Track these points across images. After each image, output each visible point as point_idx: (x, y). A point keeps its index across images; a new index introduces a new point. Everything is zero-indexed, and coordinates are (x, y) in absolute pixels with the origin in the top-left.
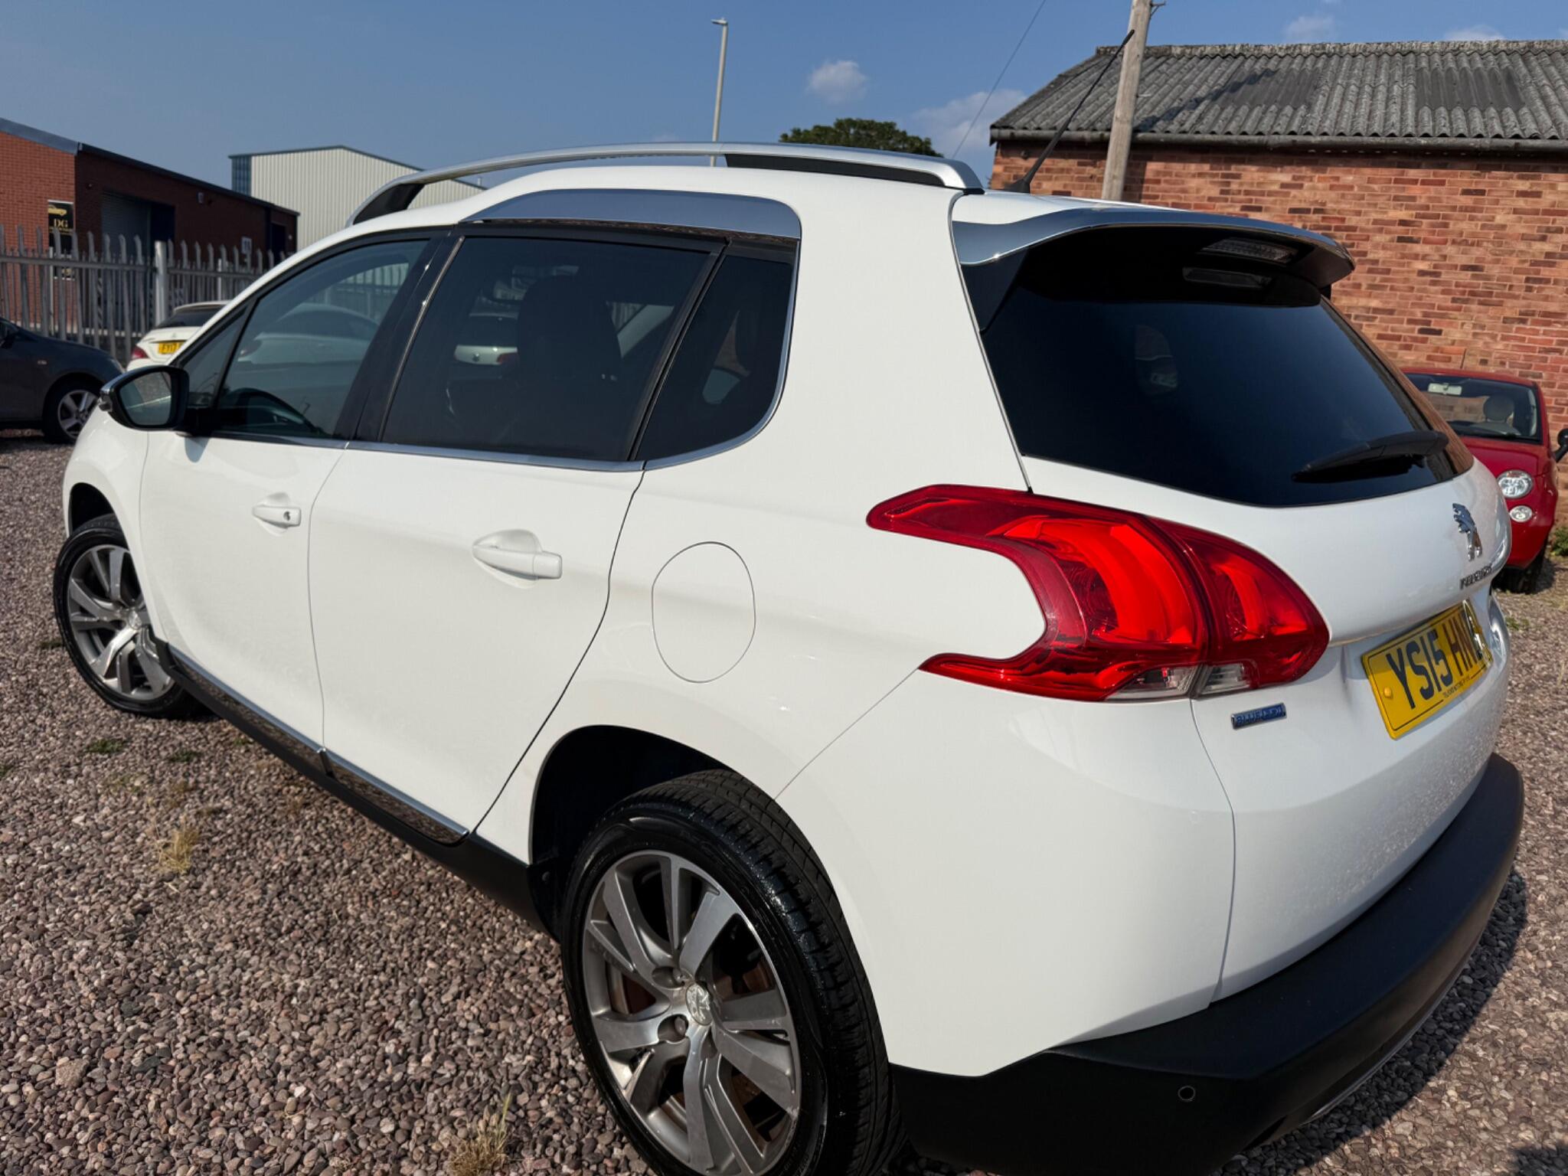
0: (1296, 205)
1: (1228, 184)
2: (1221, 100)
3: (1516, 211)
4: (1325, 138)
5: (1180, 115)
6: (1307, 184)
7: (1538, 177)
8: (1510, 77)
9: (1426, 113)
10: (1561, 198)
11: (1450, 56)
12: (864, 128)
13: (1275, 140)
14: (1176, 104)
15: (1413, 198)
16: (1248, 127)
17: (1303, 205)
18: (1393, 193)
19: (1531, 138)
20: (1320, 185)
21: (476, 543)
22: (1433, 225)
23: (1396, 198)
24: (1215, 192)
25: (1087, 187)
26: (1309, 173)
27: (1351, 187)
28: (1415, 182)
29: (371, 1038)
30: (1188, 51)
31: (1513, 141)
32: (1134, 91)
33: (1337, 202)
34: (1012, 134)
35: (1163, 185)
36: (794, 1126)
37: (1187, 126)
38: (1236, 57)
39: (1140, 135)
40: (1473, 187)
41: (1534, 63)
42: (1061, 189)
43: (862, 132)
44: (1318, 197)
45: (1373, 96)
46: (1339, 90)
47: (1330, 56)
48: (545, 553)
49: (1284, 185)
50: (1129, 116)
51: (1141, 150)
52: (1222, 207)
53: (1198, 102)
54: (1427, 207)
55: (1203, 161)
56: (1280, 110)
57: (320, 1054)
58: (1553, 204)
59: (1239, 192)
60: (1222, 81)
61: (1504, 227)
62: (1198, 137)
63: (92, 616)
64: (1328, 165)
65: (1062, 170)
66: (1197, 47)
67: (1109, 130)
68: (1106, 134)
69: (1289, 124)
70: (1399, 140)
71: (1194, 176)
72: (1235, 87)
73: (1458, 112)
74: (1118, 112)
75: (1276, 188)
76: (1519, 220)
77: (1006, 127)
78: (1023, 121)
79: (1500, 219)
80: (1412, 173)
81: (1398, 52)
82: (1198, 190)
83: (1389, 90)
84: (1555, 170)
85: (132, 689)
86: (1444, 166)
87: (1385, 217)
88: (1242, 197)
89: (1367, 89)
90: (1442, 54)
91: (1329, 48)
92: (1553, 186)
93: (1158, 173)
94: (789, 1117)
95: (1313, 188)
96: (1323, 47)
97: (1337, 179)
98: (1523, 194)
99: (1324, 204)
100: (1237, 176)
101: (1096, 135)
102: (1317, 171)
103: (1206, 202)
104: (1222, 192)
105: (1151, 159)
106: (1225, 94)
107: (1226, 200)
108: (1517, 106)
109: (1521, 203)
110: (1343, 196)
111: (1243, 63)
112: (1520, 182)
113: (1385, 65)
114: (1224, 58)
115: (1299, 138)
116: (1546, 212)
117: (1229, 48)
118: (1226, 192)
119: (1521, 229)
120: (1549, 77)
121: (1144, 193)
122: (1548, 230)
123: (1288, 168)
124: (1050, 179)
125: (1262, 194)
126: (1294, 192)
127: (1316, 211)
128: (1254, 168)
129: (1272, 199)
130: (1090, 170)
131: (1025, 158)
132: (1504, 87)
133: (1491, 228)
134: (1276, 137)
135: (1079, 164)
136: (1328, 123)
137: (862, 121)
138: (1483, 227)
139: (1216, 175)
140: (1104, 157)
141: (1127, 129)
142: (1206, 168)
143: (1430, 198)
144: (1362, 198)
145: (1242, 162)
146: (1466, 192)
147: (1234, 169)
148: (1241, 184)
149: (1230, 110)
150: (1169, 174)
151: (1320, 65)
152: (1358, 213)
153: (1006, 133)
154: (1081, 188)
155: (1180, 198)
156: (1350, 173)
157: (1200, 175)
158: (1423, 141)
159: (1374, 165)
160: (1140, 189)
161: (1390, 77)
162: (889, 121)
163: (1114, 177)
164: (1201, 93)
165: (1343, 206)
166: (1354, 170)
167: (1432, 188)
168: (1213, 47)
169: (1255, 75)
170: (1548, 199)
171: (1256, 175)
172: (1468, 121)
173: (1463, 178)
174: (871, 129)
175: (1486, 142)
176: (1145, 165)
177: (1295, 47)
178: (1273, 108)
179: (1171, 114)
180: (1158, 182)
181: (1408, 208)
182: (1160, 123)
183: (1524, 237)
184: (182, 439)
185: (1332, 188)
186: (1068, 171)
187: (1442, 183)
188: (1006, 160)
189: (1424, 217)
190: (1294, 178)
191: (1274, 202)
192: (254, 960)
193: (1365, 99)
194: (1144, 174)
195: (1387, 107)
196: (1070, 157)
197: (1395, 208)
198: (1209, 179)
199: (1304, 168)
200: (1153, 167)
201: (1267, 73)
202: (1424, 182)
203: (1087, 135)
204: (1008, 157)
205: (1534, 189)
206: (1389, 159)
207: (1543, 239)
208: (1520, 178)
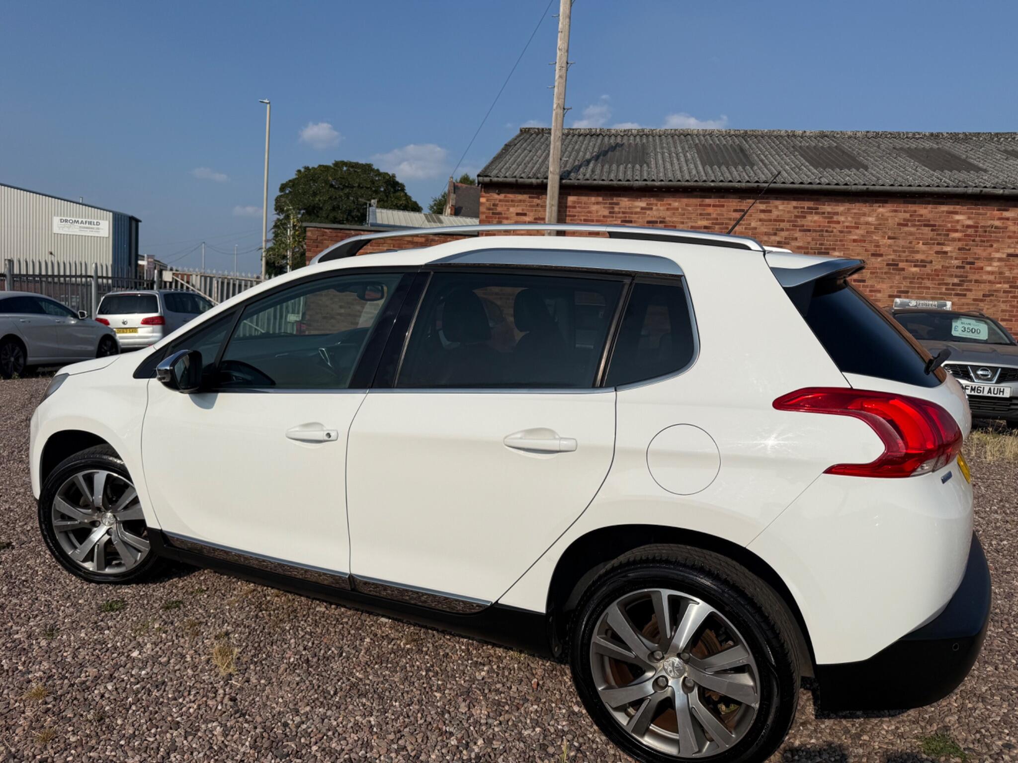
0: (650, 219)
1: (613, 208)
2: (600, 160)
3: (760, 220)
4: (663, 183)
5: (581, 169)
6: (654, 208)
7: (769, 203)
8: (742, 150)
9: (708, 168)
10: (781, 213)
11: (708, 137)
12: (353, 167)
13: (637, 184)
14: (577, 163)
15: (709, 214)
16: (621, 176)
17: (654, 219)
18: (699, 212)
19: (764, 182)
20: (662, 208)
21: (506, 437)
22: (721, 228)
23: (701, 214)
24: (606, 213)
25: (536, 210)
26: (655, 202)
27: (677, 209)
28: (709, 205)
29: (439, 739)
30: (571, 132)
31: (756, 184)
32: (559, 157)
33: (671, 217)
34: (491, 180)
35: (578, 209)
36: (756, 712)
37: (588, 176)
38: (598, 136)
39: (564, 181)
40: (738, 208)
41: (750, 142)
42: (521, 212)
43: (351, 169)
44: (661, 215)
45: (678, 159)
46: (659, 156)
47: (647, 136)
48: (561, 438)
49: (642, 208)
50: (558, 171)
51: (565, 190)
52: (611, 221)
53: (588, 162)
54: (717, 219)
55: (598, 195)
56: (633, 167)
57: (417, 753)
58: (778, 216)
59: (619, 213)
60: (596, 149)
61: (755, 228)
62: (595, 182)
63: (76, 520)
64: (664, 197)
65: (520, 201)
66: (576, 129)
67: (547, 178)
68: (545, 181)
69: (641, 175)
70: (700, 184)
71: (594, 204)
72: (605, 153)
73: (724, 168)
74: (551, 169)
75: (638, 210)
76: (763, 225)
77: (486, 176)
78: (495, 172)
79: (753, 224)
80: (708, 201)
81: (682, 134)
82: (597, 212)
83: (685, 156)
84: (777, 199)
85: (105, 568)
86: (723, 197)
87: (696, 225)
88: (621, 215)
89: (674, 155)
90: (704, 136)
91: (646, 131)
92: (776, 207)
93: (574, 202)
94: (753, 708)
95: (658, 210)
96: (643, 131)
97: (670, 204)
98: (763, 211)
99: (665, 218)
100: (617, 204)
101: (539, 181)
102: (659, 201)
103: (602, 218)
104: (610, 213)
105: (570, 195)
106: (601, 157)
107: (613, 217)
108: (752, 165)
109: (762, 216)
110: (674, 213)
111: (603, 139)
112: (761, 205)
113: (678, 141)
114: (592, 136)
115: (649, 183)
116: (775, 220)
117: (594, 130)
118: (613, 213)
119: (764, 229)
120: (760, 150)
121: (568, 213)
122: (777, 229)
123: (644, 199)
124: (514, 206)
125: (632, 213)
126: (648, 212)
127: (661, 222)
128: (626, 199)
129: (637, 216)
130: (536, 201)
131: (499, 194)
132: (741, 155)
133: (750, 229)
134: (637, 182)
135: (530, 197)
136: (661, 174)
137: (351, 163)
138: (746, 228)
139: (605, 203)
140: (546, 194)
141: (557, 178)
142: (600, 199)
143: (718, 214)
144: (684, 214)
145: (619, 196)
146: (735, 211)
147: (615, 200)
148: (620, 208)
149: (607, 166)
150: (581, 203)
151: (644, 141)
152: (683, 223)
153: (487, 179)
154: (532, 211)
155: (588, 216)
156: (676, 201)
157: (598, 203)
158: (712, 184)
159: (688, 197)
160: (565, 211)
161: (683, 148)
162: (368, 163)
163: (552, 205)
164: (588, 156)
165: (674, 219)
166: (678, 200)
167: (718, 209)
168: (585, 129)
169: (612, 146)
170: (775, 213)
171: (627, 203)
172: (731, 173)
173: (733, 203)
174: (358, 168)
175: (743, 185)
176: (567, 199)
177: (629, 130)
178: (630, 165)
179: (577, 169)
180: (575, 207)
181: (707, 219)
182: (572, 174)
183: (766, 234)
184: (187, 395)
185: (668, 209)
186: (524, 201)
187: (723, 206)
188: (488, 195)
189: (716, 224)
190: (647, 204)
191: (638, 218)
192: (329, 713)
193: (675, 161)
194: (566, 203)
195: (687, 165)
196: (525, 193)
197: (701, 220)
198: (602, 206)
199: (652, 199)
200: (571, 199)
201: (617, 145)
202: (714, 206)
203: (534, 181)
204: (488, 193)
205: (768, 208)
206: (695, 193)
207: (775, 234)
208: (760, 203)
